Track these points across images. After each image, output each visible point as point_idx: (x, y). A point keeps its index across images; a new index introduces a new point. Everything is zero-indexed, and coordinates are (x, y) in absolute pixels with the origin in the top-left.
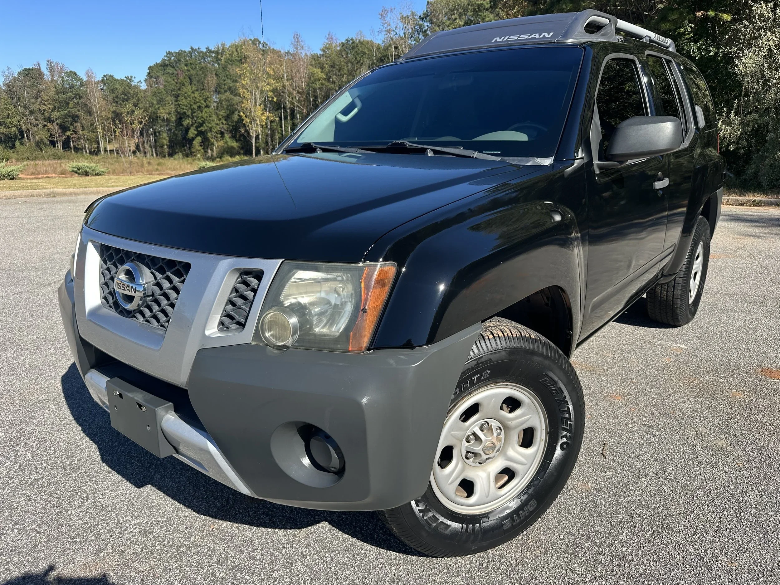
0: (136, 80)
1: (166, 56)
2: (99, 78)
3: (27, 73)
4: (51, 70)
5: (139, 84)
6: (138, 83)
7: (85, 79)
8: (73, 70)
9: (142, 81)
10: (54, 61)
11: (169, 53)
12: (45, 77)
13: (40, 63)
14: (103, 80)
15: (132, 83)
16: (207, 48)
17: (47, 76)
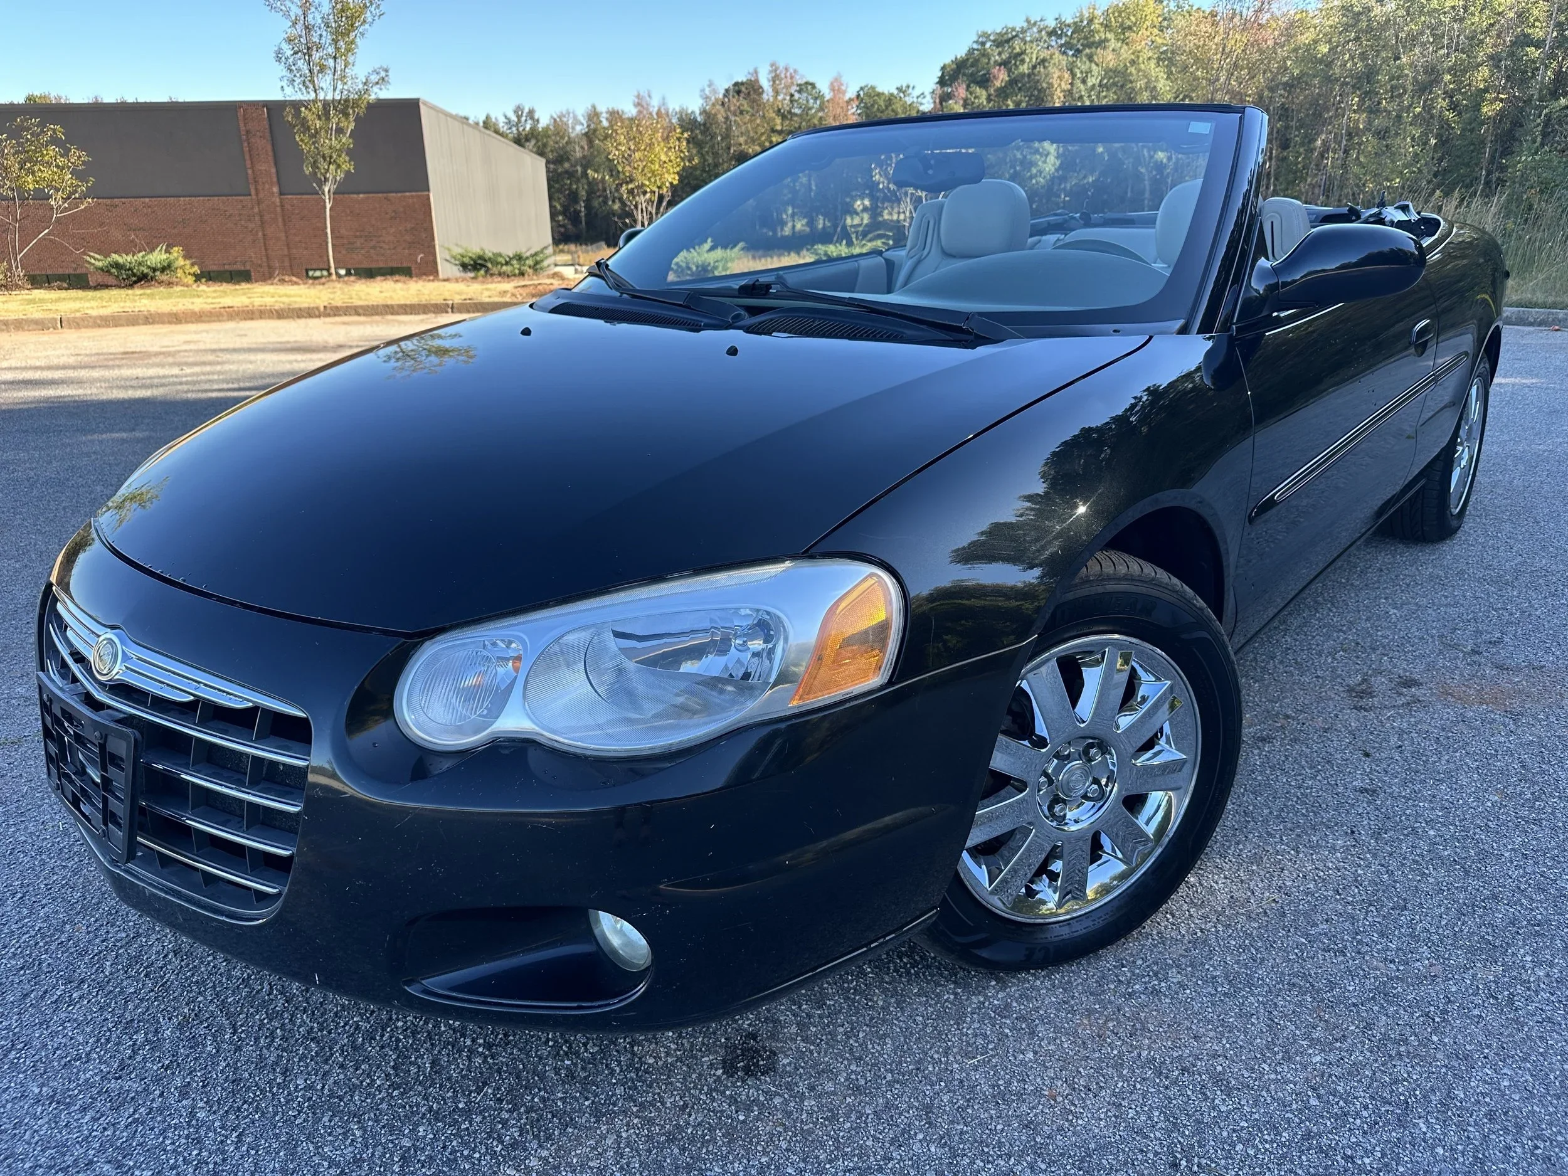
0: (916, 93)
1: (976, 42)
2: (851, 93)
3: (738, 89)
4: (775, 79)
5: (920, 99)
6: (918, 97)
7: (828, 95)
8: (811, 80)
9: (927, 93)
10: (781, 65)
11: (986, 35)
12: (765, 96)
13: (759, 70)
14: (858, 96)
15: (907, 99)
16: (1057, 19)
17: (768, 95)
